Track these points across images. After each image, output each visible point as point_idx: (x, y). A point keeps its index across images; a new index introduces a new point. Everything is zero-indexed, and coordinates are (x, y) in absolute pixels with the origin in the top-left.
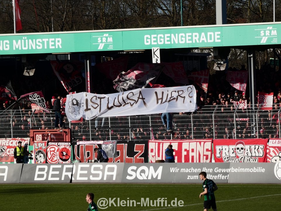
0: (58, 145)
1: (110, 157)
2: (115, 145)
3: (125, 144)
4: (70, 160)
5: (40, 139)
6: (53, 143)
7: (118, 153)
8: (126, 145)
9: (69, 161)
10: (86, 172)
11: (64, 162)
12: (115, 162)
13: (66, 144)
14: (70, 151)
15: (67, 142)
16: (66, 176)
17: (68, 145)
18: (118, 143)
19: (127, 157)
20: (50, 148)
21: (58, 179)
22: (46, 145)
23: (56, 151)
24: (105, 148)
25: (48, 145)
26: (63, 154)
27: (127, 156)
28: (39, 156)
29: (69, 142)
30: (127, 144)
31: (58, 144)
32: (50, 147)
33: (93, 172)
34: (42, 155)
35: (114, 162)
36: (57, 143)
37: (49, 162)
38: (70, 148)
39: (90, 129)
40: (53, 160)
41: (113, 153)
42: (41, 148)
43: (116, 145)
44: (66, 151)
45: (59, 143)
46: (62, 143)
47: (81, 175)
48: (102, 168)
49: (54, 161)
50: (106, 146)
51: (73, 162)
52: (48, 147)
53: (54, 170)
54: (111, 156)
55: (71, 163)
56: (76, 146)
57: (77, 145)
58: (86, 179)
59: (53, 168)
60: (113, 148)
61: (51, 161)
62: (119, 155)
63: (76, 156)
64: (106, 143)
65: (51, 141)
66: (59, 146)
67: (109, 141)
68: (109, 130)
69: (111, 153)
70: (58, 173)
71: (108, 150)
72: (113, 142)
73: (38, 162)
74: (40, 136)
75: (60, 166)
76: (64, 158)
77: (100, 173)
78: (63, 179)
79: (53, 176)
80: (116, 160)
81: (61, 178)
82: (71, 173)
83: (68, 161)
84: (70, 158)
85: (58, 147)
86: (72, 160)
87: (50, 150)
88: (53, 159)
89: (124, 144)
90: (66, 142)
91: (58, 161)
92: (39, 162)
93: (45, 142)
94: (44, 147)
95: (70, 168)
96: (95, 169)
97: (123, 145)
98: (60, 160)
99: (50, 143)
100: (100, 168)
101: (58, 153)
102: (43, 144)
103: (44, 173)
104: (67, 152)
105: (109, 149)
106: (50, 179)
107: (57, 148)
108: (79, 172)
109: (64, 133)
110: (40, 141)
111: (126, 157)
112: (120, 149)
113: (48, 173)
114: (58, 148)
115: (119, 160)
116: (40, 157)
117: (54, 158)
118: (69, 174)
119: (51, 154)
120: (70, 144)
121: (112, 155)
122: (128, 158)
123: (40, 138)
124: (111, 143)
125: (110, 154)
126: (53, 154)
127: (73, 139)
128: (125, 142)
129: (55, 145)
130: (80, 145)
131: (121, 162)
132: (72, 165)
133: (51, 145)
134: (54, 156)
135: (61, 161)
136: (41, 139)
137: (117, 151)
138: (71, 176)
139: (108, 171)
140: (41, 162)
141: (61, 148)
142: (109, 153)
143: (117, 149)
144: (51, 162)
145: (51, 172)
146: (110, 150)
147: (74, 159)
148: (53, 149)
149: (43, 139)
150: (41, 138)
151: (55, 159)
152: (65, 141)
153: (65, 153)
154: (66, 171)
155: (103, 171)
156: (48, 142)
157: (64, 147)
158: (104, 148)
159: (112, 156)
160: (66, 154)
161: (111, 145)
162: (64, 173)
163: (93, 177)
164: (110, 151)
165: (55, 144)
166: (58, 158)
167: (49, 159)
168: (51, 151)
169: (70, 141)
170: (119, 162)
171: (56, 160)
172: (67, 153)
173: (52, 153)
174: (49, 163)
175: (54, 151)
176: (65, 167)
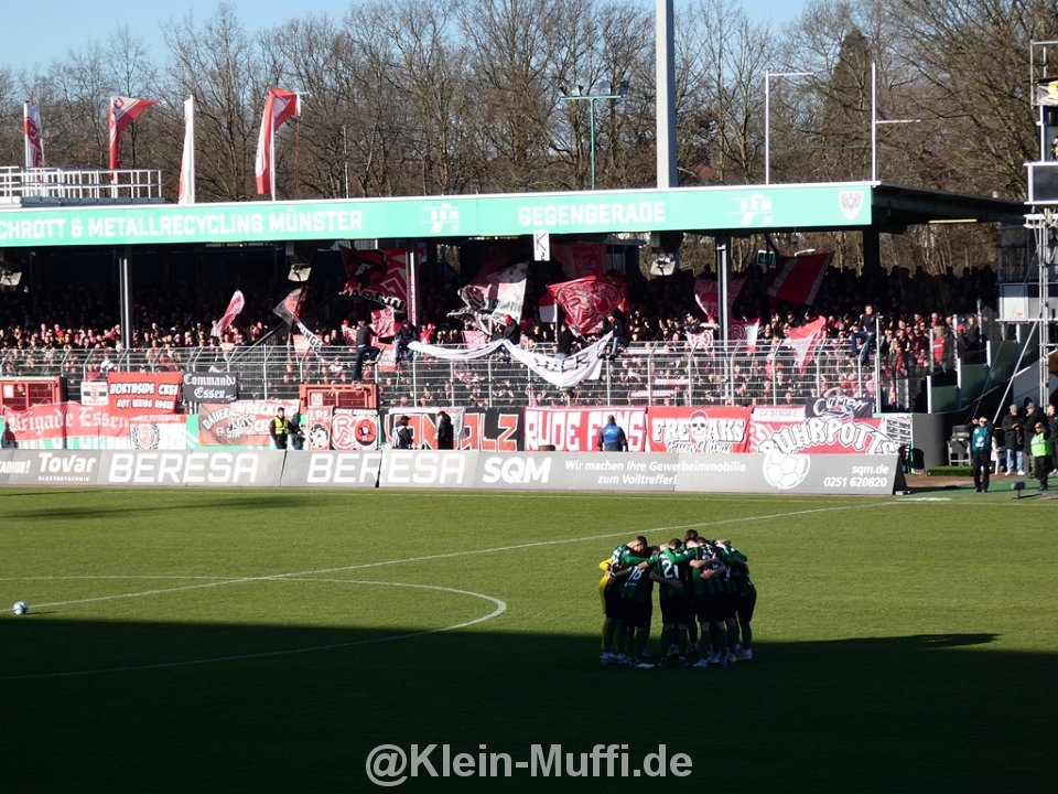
0: (353, 414)
3: (481, 414)
4: (375, 443)
6: (344, 411)
7: (467, 431)
8: (483, 416)
9: (373, 446)
10: (406, 467)
12: (463, 448)
13: (368, 412)
14: (377, 426)
15: (370, 409)
17: (372, 415)
18: (468, 411)
19: (485, 439)
20: (339, 420)
21: (352, 480)
22: (330, 415)
23: (349, 426)
25: (334, 414)
26: (362, 431)
28: (317, 435)
29: (373, 409)
31: (352, 412)
32: (337, 418)
33: (419, 467)
34: (323, 433)
35: (461, 448)
36: (351, 410)
37: (336, 447)
38: (376, 421)
40: (344, 443)
42: (320, 420)
43: (463, 415)
44: (369, 427)
45: (355, 411)
46: (361, 410)
47: (398, 473)
48: (436, 459)
49: (346, 445)
51: (382, 447)
53: (346, 462)
55: (378, 449)
56: (387, 417)
57: (389, 415)
58: (406, 480)
59: (344, 459)
60: (458, 421)
61: (341, 444)
62: (469, 435)
65: (340, 407)
66: (355, 415)
68: (450, 387)
70: (352, 468)
72: (457, 409)
73: (316, 447)
74: (319, 397)
75: (356, 455)
76: (364, 439)
77: (433, 469)
78: (362, 480)
79: (344, 474)
80: (465, 444)
81: (358, 478)
82: (377, 469)
83: (371, 445)
84: (376, 440)
85: (353, 418)
86: (380, 443)
87: (338, 424)
88: (343, 441)
89: (479, 414)
90: (368, 408)
93: (328, 408)
95: (376, 459)
97: (477, 415)
98: (357, 442)
99: (337, 411)
100: (432, 460)
101: (353, 429)
102: (325, 412)
106: (338, 479)
107: (351, 420)
108: (394, 467)
109: (365, 392)
110: (320, 406)
111: (483, 440)
112: (471, 424)
113: (333, 468)
115: (470, 445)
116: (319, 436)
117: (345, 439)
118: (374, 471)
119: (339, 431)
120: (375, 412)
122: (487, 440)
123: (319, 401)
126: (344, 431)
127: (382, 402)
128: (481, 411)
129: (348, 415)
131: (473, 448)
132: (380, 454)
133: (341, 415)
134: (345, 436)
135: (358, 445)
136: (321, 403)
137: (466, 427)
138: (377, 474)
139: (448, 466)
140: (320, 447)
141: (359, 420)
143: (466, 423)
144: (339, 447)
145: (340, 467)
147: (384, 440)
148: (344, 422)
149: (325, 404)
150: (321, 400)
151: (348, 440)
152: (366, 406)
153: (366, 431)
154: (369, 465)
155: (439, 466)
156: (334, 409)
157: (364, 418)
160: (369, 433)
162: (365, 470)
163: (419, 476)
165: (347, 413)
166: (354, 439)
167: (337, 441)
168: (339, 426)
169: (375, 407)
170: (468, 448)
171: (350, 443)
173: (342, 428)
174: (336, 449)
175: (345, 426)
176: (367, 457)
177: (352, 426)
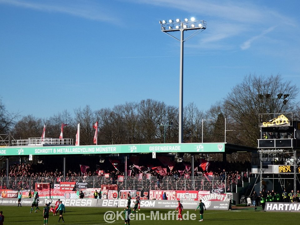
10: (123, 203)
11: (115, 199)
13: (116, 191)
16: (115, 205)
18: (137, 191)
21: (112, 206)
22: (107, 191)
28: (104, 196)
34: (106, 195)
38: (117, 193)
39: (126, 185)
42: (105, 193)
47: (122, 204)
51: (118, 198)
53: (110, 202)
56: (120, 192)
60: (135, 193)
61: (109, 198)
63: (120, 196)
65: (110, 190)
66: (113, 192)
67: (133, 190)
70: (112, 203)
72: (135, 191)
75: (113, 200)
76: (115, 197)
79: (110, 204)
82: (117, 203)
101: (112, 195)
103: (107, 203)
106: (109, 205)
107: (112, 193)
108: (121, 203)
109: (115, 186)
118: (117, 204)
126: (110, 195)
127: (119, 189)
128: (140, 191)
132: (118, 200)
135: (113, 198)
140: (105, 198)
145: (109, 203)
148: (110, 193)
149: (106, 189)
151: (111, 197)
153: (115, 195)
154: (116, 202)
158: (131, 193)
162: (115, 203)
176: (115, 201)
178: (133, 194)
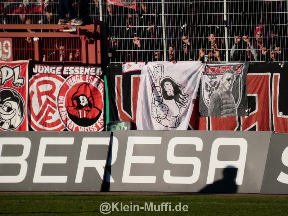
0: (62, 75)
1: (227, 113)
2: (241, 76)
3: (274, 74)
4: (100, 121)
5: (7, 54)
6: (47, 69)
7: (250, 103)
8: (277, 77)
9: (97, 126)
10: (150, 160)
11: (82, 129)
12: (243, 129)
13: (87, 70)
14: (102, 94)
15: (91, 66)
16: (90, 172)
17: (94, 76)
18: (251, 69)
19: (280, 115)
20: (39, 84)
21: (62, 179)
22: (24, 75)
23: (56, 94)
24: (209, 84)
25: (31, 74)
26: (79, 102)
27: (281, 113)
28: (6, 109)
29: (96, 65)
30: (279, 74)
31: (62, 71)
32: (36, 81)
33: (172, 158)
34: (14, 105)
35: (239, 129)
36: (59, 68)
37: (36, 127)
38: (101, 86)
39: (163, 26)
40: (48, 121)
41: (236, 101)
42: (10, 83)
43: (245, 76)
44: (89, 95)
45: (66, 69)
46: (77, 68)
48: (199, 147)
49: (53, 125)
50: (214, 80)
51: (112, 127)
52: (32, 82)
53: (51, 151)
54: (230, 110)
55: (104, 130)
56: (119, 78)
57: (121, 76)
58: (151, 180)
59: (48, 147)
61: (43, 123)
62: (253, 109)
63: (121, 111)
64: (213, 70)
65: (40, 63)
66: (65, 76)
67: (223, 64)
68: (222, 29)
69: (228, 101)
70: (62, 160)
71: (219, 93)
72: (235, 66)
73: (3, 127)
74: (7, 45)
75: (69, 141)
77: (196, 162)
78: (79, 179)
79: (48, 170)
80: (247, 123)
81: (72, 176)
83: (94, 125)
84: (102, 116)
85: (62, 81)
86: (108, 121)
87: (38, 89)
88: (46, 118)
89: (269, 74)
90: (87, 65)
91: (62, 123)
92: (6, 126)
93: (22, 64)
94: (21, 81)
95: (102, 146)
96: (181, 151)
97: (268, 76)
98: (70, 121)
99: (37, 69)
100: (194, 147)
101: (63, 99)
102: (17, 70)
103: (21, 160)
104: (91, 96)
105: (224, 90)
106: (39, 178)
107: (59, 84)
108: (130, 159)
109: (83, 37)
110: (7, 60)
111: (278, 116)
112: (257, 90)
113: (32, 160)
114: (62, 84)
115: (256, 124)
116: (9, 109)
117: (50, 114)
118: (100, 165)
119: (40, 101)
120: (99, 70)
121: (234, 107)
122: (285, 116)
123: (6, 51)
124: (228, 72)
125: (227, 103)
126: (48, 101)
127: (110, 55)
128: (273, 69)
129: (54, 76)
130: (133, 76)
131: (261, 128)
132: (109, 139)
133: (42, 75)
134: (50, 110)
136: (9, 56)
137: (249, 95)
138: (103, 170)
139: (221, 157)
140: (11, 127)
141: (73, 85)
142: (224, 101)
143: (249, 88)
144: (41, 127)
145: (42, 159)
146: (228, 93)
147: (114, 118)
150: (9, 51)
152: (84, 61)
153: (84, 101)
155: (205, 156)
156: (31, 66)
157: (82, 81)
158: (207, 86)
159: (233, 112)
160: (90, 105)
161: (228, 75)
162: (83, 163)
163: (172, 175)
164: (227, 96)
165: (54, 72)
166: (65, 114)
167: (37, 118)
168: (40, 94)
169: (99, 62)
170: (254, 129)
171: (58, 122)
172: (91, 99)
173: (44, 98)
174: (36, 130)
175: (49, 93)
176: (87, 142)
177: (62, 92)
178: (218, 92)
